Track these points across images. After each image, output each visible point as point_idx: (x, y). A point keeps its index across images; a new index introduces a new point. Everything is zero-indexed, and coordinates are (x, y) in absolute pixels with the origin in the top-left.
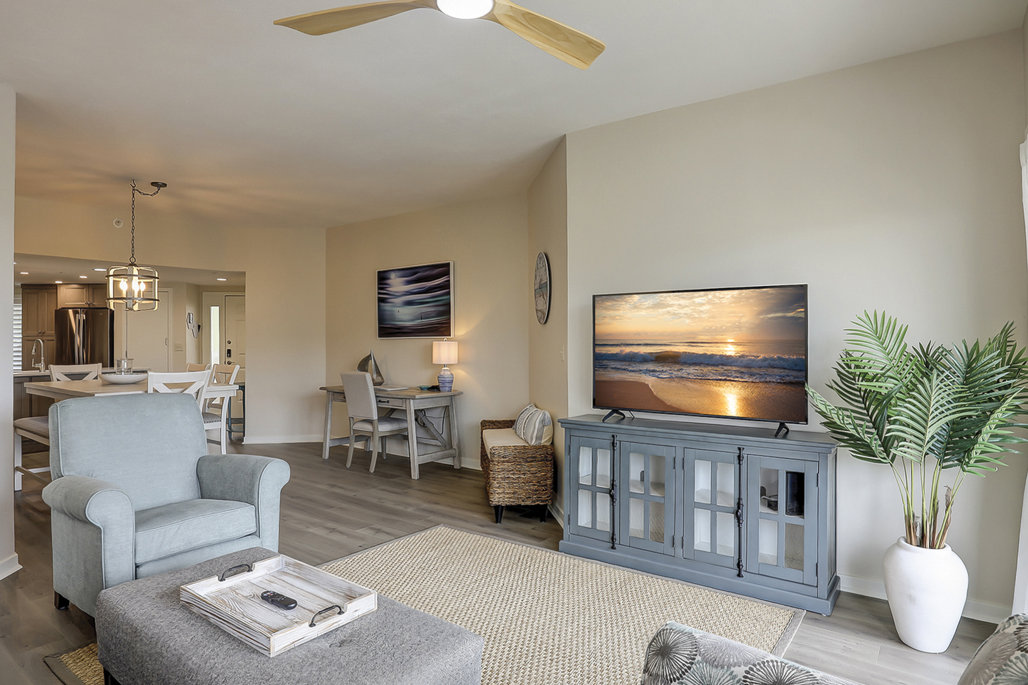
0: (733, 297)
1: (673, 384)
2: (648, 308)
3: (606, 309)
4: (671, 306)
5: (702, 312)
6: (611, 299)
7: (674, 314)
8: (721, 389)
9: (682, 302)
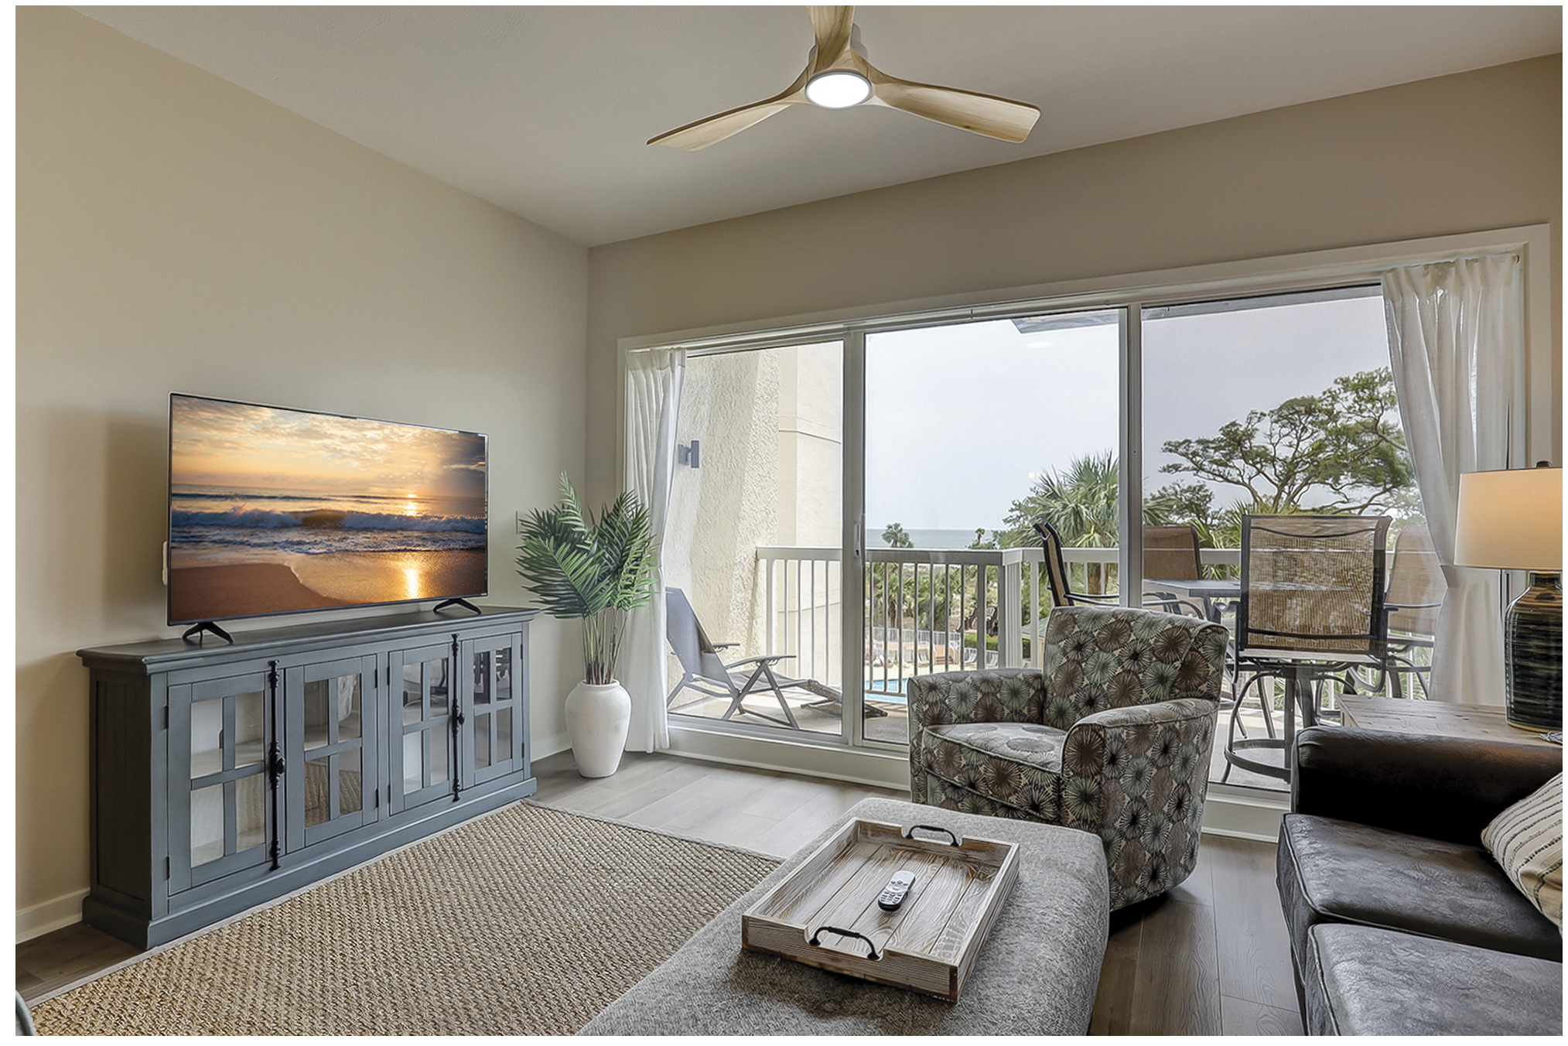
0: (414, 436)
1: (333, 562)
2: (290, 435)
3: (200, 424)
4: (331, 436)
5: (375, 452)
6: (214, 408)
7: (335, 450)
8: (400, 564)
9: (348, 433)
